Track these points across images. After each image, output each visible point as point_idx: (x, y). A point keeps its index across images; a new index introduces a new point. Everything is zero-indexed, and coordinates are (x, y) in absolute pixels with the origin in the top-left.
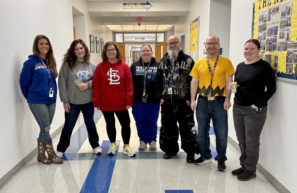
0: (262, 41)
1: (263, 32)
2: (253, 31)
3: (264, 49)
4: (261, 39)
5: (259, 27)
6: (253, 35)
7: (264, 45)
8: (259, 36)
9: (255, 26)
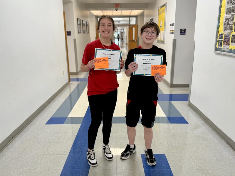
1: (231, 14)
2: (220, 13)
3: (232, 29)
4: (229, 21)
5: (227, 9)
6: (220, 17)
7: (232, 26)
8: (226, 18)
9: (222, 9)
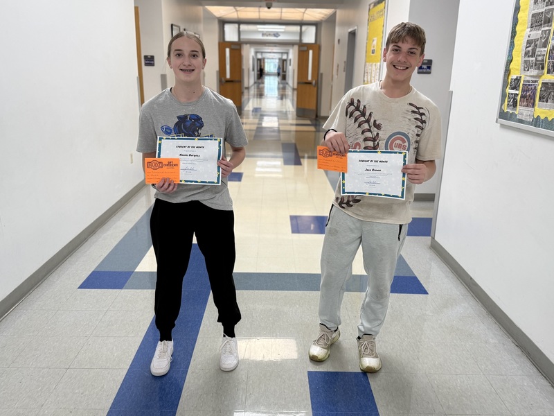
0: (538, 49)
1: (543, 29)
2: (516, 25)
3: (543, 68)
4: (536, 46)
5: (533, 16)
6: (515, 35)
7: (543, 60)
8: (530, 38)
9: (520, 15)
